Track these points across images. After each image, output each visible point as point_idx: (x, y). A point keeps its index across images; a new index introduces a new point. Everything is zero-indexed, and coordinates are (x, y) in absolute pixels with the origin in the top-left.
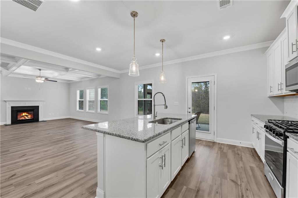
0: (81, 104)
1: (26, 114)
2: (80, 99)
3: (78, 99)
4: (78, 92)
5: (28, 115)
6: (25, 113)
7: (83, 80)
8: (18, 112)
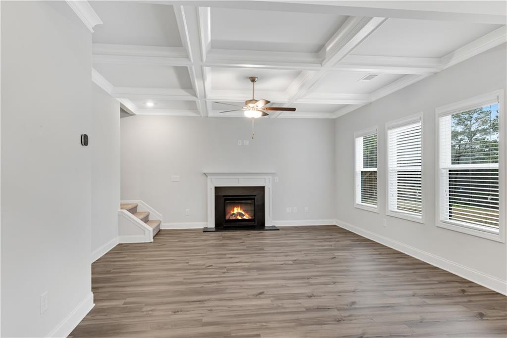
0: (370, 181)
1: (240, 211)
2: (365, 166)
3: (360, 167)
4: (360, 145)
5: (243, 213)
6: (237, 207)
7: (374, 98)
8: (226, 200)
